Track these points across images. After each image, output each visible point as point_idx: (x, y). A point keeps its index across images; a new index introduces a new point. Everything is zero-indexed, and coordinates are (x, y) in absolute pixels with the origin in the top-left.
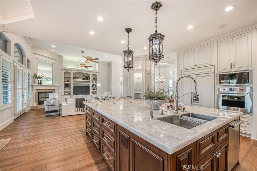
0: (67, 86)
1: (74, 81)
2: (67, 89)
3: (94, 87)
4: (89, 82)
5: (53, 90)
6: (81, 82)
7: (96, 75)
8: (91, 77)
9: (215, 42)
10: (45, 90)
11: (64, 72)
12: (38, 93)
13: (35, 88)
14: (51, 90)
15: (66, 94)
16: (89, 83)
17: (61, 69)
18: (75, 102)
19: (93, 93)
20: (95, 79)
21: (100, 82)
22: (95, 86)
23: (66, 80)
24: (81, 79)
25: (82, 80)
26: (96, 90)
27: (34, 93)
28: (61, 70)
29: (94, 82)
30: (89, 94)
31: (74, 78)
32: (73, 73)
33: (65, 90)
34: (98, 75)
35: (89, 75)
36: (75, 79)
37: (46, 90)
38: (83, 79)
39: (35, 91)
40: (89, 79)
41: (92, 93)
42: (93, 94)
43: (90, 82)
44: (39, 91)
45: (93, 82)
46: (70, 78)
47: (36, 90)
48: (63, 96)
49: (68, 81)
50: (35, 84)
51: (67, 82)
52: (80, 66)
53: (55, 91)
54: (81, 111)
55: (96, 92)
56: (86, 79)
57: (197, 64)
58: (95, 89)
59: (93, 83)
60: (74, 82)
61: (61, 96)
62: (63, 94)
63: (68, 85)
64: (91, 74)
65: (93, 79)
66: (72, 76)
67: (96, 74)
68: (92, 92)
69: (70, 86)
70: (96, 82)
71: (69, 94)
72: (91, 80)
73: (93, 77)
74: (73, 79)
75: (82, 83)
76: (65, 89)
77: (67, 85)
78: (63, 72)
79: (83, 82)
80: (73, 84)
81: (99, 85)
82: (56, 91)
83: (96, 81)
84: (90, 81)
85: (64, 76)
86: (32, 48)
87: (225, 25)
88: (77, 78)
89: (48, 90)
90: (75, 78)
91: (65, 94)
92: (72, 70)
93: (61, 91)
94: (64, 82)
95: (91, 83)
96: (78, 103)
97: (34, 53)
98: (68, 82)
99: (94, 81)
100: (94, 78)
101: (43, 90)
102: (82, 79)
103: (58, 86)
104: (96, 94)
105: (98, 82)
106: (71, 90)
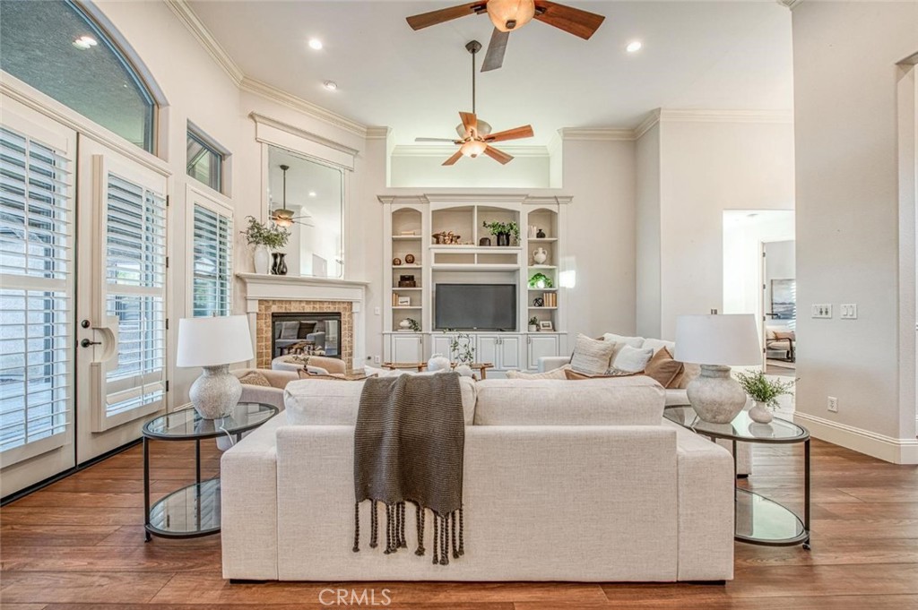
0: (407, 286)
1: (437, 255)
2: (408, 299)
4: (512, 258)
5: (342, 306)
6: (469, 258)
7: (549, 216)
8: (526, 231)
10: (303, 304)
11: (394, 213)
12: (269, 320)
13: (256, 291)
14: (333, 303)
15: (402, 328)
16: (515, 262)
17: (379, 198)
18: (349, 429)
19: (538, 325)
20: (546, 239)
21: (572, 259)
23: (402, 256)
24: (473, 244)
25: (476, 249)
26: (555, 303)
27: (254, 317)
28: (379, 204)
29: (541, 256)
30: (513, 328)
31: (437, 239)
32: (434, 212)
33: (395, 303)
34: (563, 212)
35: (514, 214)
36: (442, 246)
37: (308, 302)
38: (483, 242)
39: (254, 307)
40: (515, 244)
41: (532, 322)
42: (534, 328)
43: (519, 258)
44: (275, 309)
45: (533, 262)
46: (420, 239)
47: (261, 302)
48: (387, 338)
49: (410, 260)
50: (255, 272)
51: (408, 262)
52: (459, 138)
53: (354, 310)
54: (420, 552)
55: (551, 314)
56: (499, 245)
58: (549, 299)
59: (536, 266)
60: (436, 262)
61: (380, 336)
62: (388, 328)
63: (411, 278)
64: (524, 210)
65: (535, 238)
66: (426, 229)
67: (554, 208)
68: (532, 317)
69: (421, 283)
70: (552, 259)
71: (415, 326)
72: (524, 244)
73: (535, 231)
74: (431, 246)
75: (476, 265)
76: (401, 299)
77: (407, 281)
78: (390, 208)
79: (483, 258)
80: (434, 271)
81: (567, 279)
82: (356, 308)
83: (551, 248)
84: (522, 251)
85: (393, 235)
86: (241, 89)
88: (455, 239)
89: (317, 306)
90: (444, 242)
91: (396, 327)
92: (424, 198)
93: (379, 313)
94: (394, 263)
95: (524, 264)
96: (379, 440)
97: (252, 116)
98: (412, 262)
99: (541, 250)
100: (541, 235)
101: (297, 305)
102: (476, 241)
103: (366, 286)
104: (554, 329)
105: (562, 259)
106: (424, 307)
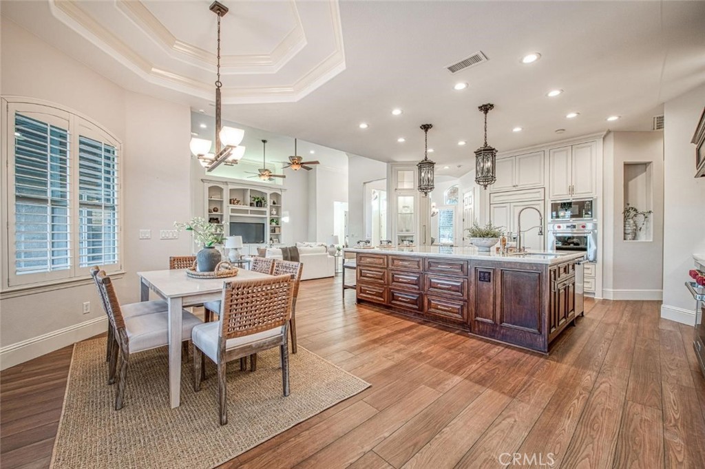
0: (214, 223)
1: (232, 209)
3: (274, 224)
4: (263, 213)
6: (246, 211)
7: (278, 196)
8: (269, 202)
9: (547, 150)
11: (209, 188)
17: (202, 180)
20: (276, 205)
21: (288, 212)
22: (275, 221)
23: (213, 208)
24: (247, 205)
25: (248, 208)
26: (279, 231)
28: (202, 183)
29: (274, 212)
30: (263, 242)
31: (231, 202)
32: (230, 190)
34: (283, 195)
35: (265, 194)
36: (233, 205)
38: (251, 205)
40: (265, 206)
41: (271, 239)
43: (266, 213)
45: (271, 214)
46: (223, 201)
51: (214, 213)
55: (278, 236)
56: (257, 206)
57: (517, 184)
58: (277, 230)
59: (272, 216)
60: (231, 213)
63: (218, 219)
64: (269, 192)
65: (272, 204)
66: (226, 197)
67: (279, 193)
68: (271, 237)
69: (222, 221)
70: (278, 213)
72: (269, 207)
73: (272, 201)
74: (229, 205)
75: (250, 216)
77: (214, 220)
78: (207, 186)
79: (252, 212)
80: (231, 216)
81: (285, 219)
83: (278, 209)
84: (267, 210)
85: (209, 197)
87: (564, 130)
88: (238, 202)
92: (226, 183)
94: (209, 211)
95: (268, 215)
98: (217, 211)
99: (274, 209)
100: (274, 203)
102: (249, 204)
104: (279, 242)
105: (283, 213)
106: (225, 233)
